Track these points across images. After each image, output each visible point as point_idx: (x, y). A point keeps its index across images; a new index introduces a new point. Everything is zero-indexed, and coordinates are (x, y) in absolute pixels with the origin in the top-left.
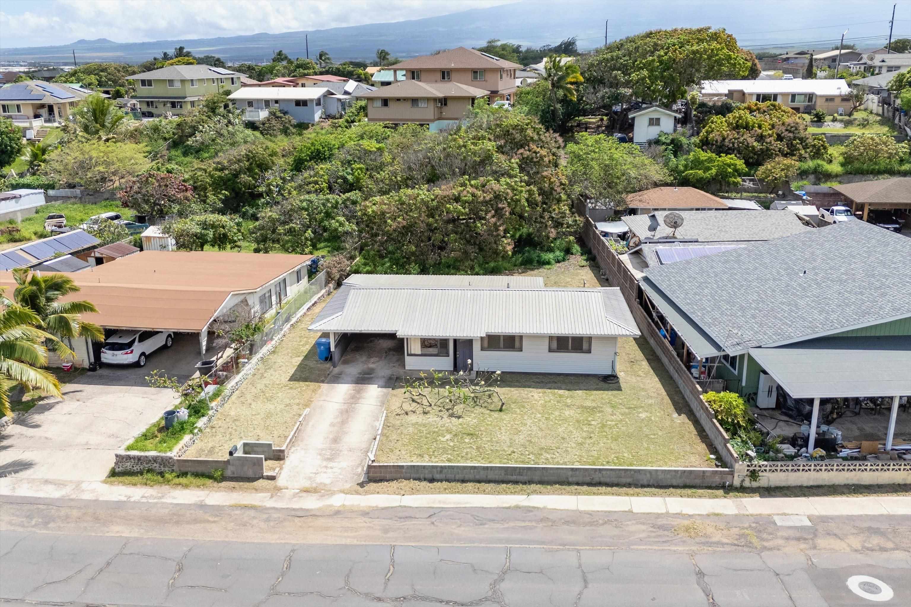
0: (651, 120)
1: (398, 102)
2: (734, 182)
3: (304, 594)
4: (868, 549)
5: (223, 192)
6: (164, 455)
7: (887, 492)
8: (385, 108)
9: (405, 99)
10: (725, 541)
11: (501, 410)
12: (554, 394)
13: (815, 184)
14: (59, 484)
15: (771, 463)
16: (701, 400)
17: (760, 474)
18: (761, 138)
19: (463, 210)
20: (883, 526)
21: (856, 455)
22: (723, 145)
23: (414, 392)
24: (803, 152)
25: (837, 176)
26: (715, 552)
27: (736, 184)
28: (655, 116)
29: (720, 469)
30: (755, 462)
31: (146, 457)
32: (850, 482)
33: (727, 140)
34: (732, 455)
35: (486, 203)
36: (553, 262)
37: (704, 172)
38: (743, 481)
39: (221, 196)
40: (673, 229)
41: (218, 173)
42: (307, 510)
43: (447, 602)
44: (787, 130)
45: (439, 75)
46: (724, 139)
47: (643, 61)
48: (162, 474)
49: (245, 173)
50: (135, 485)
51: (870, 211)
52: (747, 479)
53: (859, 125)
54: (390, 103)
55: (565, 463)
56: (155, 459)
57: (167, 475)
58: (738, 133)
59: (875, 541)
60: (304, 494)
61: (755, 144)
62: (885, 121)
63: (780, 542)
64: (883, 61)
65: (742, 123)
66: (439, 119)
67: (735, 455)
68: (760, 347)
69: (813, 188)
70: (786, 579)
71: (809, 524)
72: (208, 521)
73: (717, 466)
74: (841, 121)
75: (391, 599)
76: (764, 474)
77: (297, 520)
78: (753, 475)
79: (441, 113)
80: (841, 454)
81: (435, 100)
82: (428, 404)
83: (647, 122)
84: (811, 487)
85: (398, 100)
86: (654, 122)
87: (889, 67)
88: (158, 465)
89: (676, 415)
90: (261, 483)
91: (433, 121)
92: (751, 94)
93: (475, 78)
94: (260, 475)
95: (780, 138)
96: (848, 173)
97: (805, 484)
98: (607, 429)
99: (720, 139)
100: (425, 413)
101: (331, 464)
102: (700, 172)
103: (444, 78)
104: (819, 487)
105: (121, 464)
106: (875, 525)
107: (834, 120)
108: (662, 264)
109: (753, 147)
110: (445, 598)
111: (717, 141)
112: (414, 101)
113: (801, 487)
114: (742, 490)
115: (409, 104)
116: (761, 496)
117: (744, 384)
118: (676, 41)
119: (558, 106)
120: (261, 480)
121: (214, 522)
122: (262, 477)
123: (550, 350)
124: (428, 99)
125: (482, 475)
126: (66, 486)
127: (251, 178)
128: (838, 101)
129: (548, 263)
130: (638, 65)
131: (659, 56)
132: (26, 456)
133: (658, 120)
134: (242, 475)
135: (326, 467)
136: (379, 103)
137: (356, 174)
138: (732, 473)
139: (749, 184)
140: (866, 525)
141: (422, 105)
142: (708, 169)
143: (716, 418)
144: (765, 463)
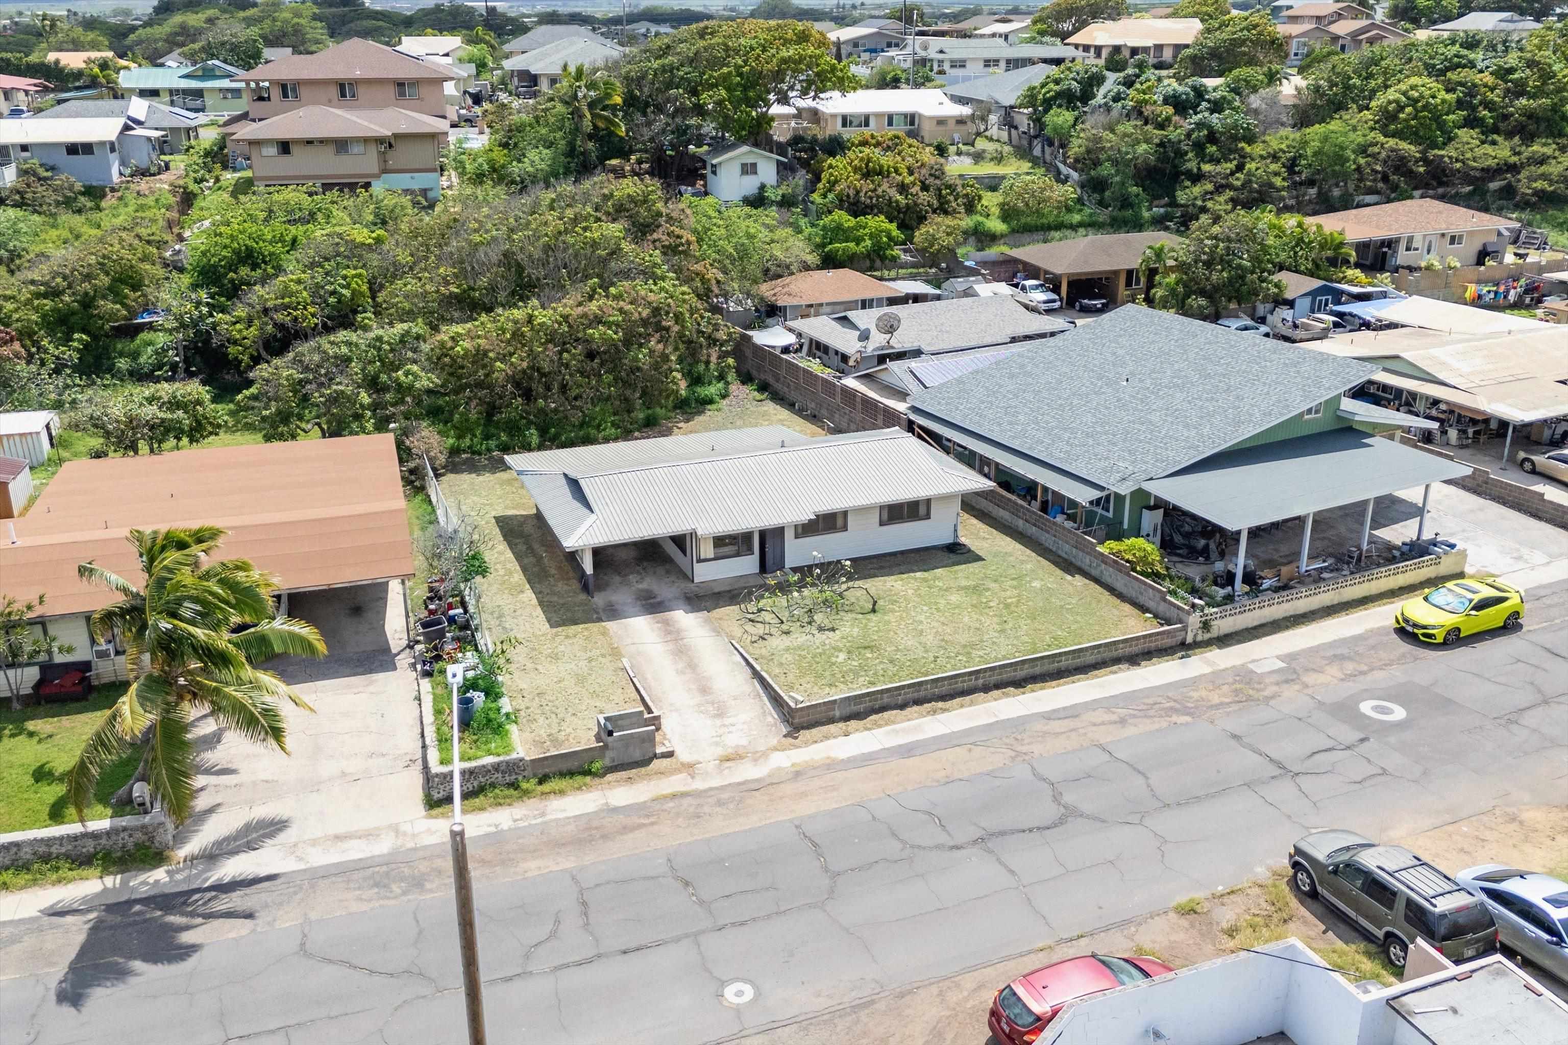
0: (744, 166)
1: (309, 147)
2: (892, 256)
3: (871, 865)
4: (1351, 675)
5: (76, 336)
6: (508, 758)
7: (1322, 617)
8: (286, 158)
9: (322, 141)
10: (1227, 700)
11: (874, 611)
12: (916, 579)
13: (979, 250)
14: (369, 835)
15: (1221, 608)
16: (1102, 554)
17: (1213, 623)
18: (903, 188)
19: (615, 336)
20: (1345, 651)
21: (1275, 584)
22: (858, 201)
23: (752, 607)
24: (954, 204)
25: (1002, 236)
26: (1228, 714)
27: (894, 259)
28: (750, 160)
29: (1166, 628)
30: (1206, 611)
31: (484, 766)
32: (1288, 614)
33: (862, 194)
34: (1179, 608)
35: (645, 322)
36: (717, 398)
37: (857, 244)
38: (1195, 636)
39: (75, 344)
40: (888, 336)
41: (48, 304)
42: (757, 780)
43: (1031, 830)
44: (931, 175)
45: (334, 92)
46: (858, 192)
47: (715, 74)
48: (514, 785)
49: (104, 297)
50: (482, 809)
51: (1070, 284)
52: (1200, 632)
53: (992, 160)
54: (294, 149)
55: (1004, 658)
56: (496, 767)
57: (524, 785)
58: (873, 182)
59: (1350, 667)
60: (728, 764)
61: (899, 197)
62: (1023, 152)
63: (1273, 689)
64: (941, 52)
65: (874, 168)
66: (385, 171)
67: (1186, 608)
68: (1151, 479)
69: (980, 255)
70: (1309, 720)
71: (1283, 665)
72: (644, 825)
73: (1162, 625)
74: (968, 154)
75: (968, 843)
76: (1215, 622)
77: (756, 793)
78: (1206, 626)
79: (385, 161)
80: (1264, 586)
81: (380, 141)
82: (777, 621)
83: (738, 169)
84: (1255, 628)
85: (310, 142)
86: (749, 169)
87: (952, 61)
88: (500, 775)
89: (1069, 578)
90: (656, 764)
91: (377, 176)
92: (834, 116)
93: (402, 94)
94: (651, 755)
95: (925, 188)
96: (1013, 231)
97: (1250, 626)
98: (1013, 608)
99: (852, 192)
100: (787, 633)
101: (728, 721)
102: (852, 245)
103: (343, 95)
104: (1262, 626)
105: (442, 787)
106: (1339, 651)
107: (959, 153)
108: (926, 387)
109: (897, 201)
110: (1025, 827)
111: (848, 196)
112: (341, 145)
113: (1247, 630)
114: (1197, 645)
115: (330, 150)
116: (1220, 648)
117: (1126, 526)
118: (753, 42)
119: (590, 145)
120: (655, 761)
121: (652, 824)
122: (655, 756)
123: (882, 524)
124: (366, 140)
125: (945, 688)
126: (378, 835)
127: (118, 306)
128: (952, 124)
129: (711, 401)
130: (707, 80)
131: (738, 67)
132: (262, 812)
133: (754, 165)
134: (626, 760)
135: (724, 725)
136: (272, 151)
137: (354, 285)
138: (1185, 629)
139: (906, 258)
140: (1330, 653)
141: (356, 149)
142: (858, 240)
143: (1134, 570)
144: (1215, 610)
